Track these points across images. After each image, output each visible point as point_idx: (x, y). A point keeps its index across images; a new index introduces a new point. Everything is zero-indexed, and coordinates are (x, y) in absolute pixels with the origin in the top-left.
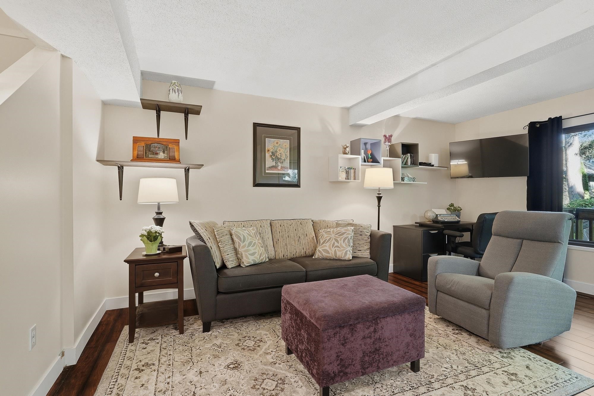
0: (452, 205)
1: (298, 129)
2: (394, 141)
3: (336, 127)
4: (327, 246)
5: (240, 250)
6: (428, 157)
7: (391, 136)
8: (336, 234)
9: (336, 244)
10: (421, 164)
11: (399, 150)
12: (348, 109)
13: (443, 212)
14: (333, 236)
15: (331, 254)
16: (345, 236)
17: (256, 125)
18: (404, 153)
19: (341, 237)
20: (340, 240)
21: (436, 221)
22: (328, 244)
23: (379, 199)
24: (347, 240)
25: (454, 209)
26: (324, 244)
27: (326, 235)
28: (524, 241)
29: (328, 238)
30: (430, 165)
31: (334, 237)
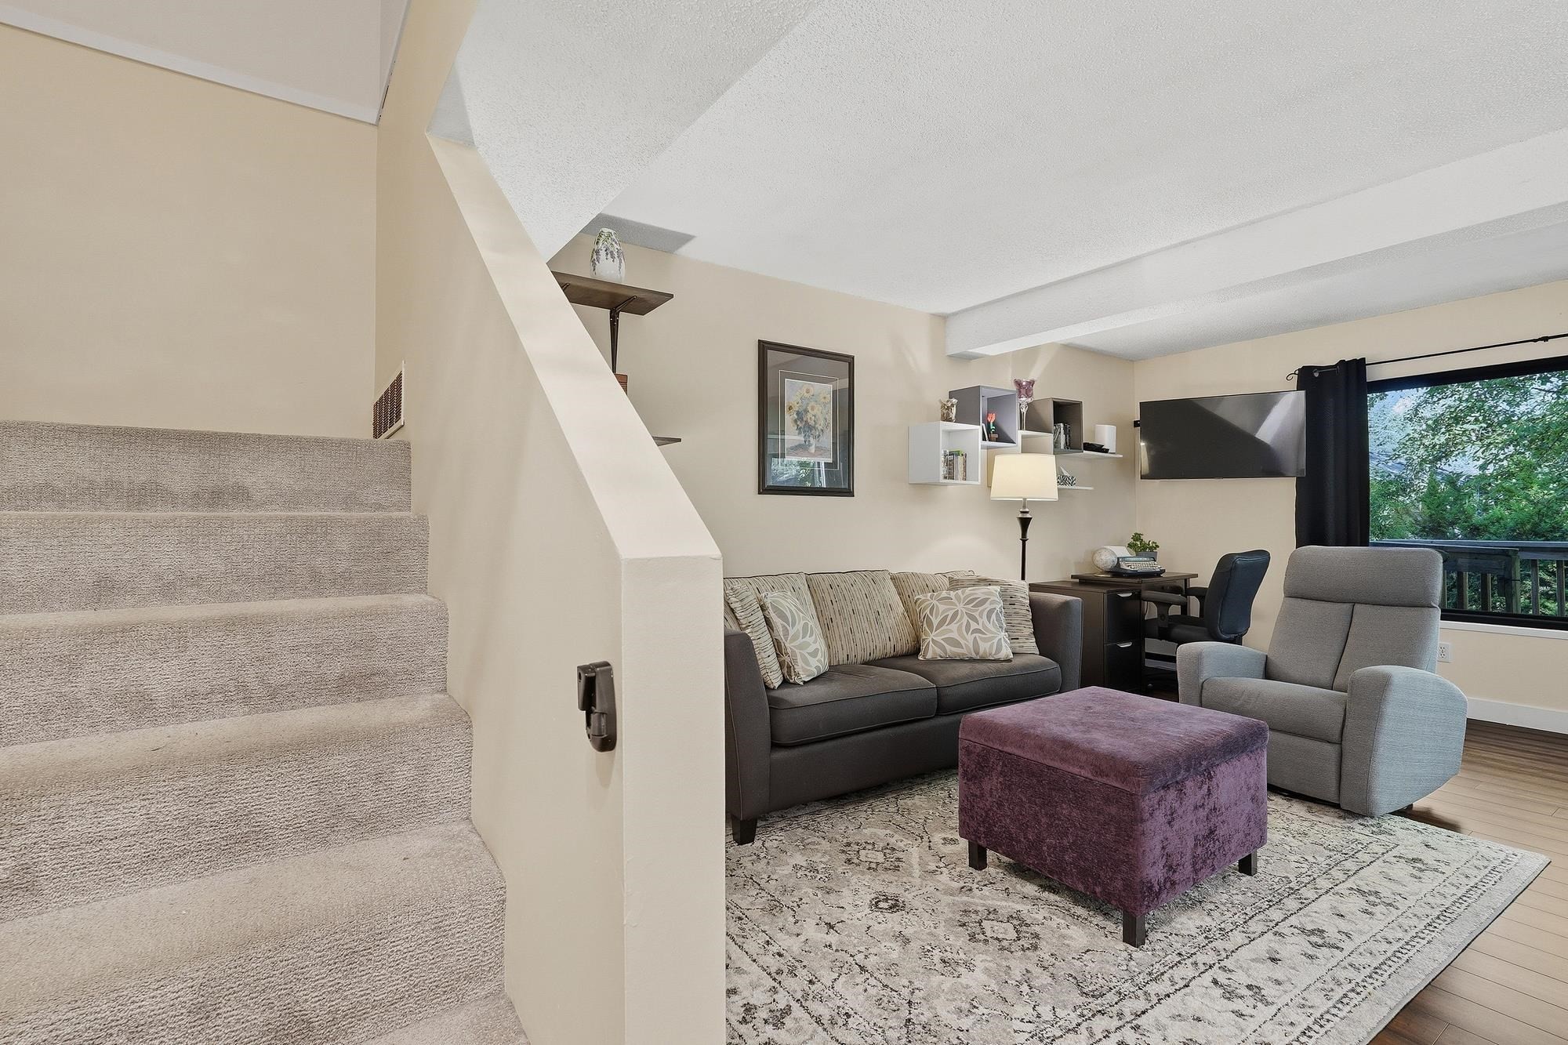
0: (1137, 537)
1: (850, 361)
2: (1038, 393)
3: (921, 357)
4: (953, 631)
5: (789, 645)
6: (1093, 433)
7: (1032, 383)
8: (967, 604)
9: (974, 625)
10: (1089, 447)
11: (1048, 413)
12: (944, 318)
13: (1123, 552)
14: (960, 607)
15: (966, 649)
16: (987, 606)
17: (764, 347)
18: (1056, 421)
19: (981, 608)
20: (981, 614)
21: (1117, 572)
22: (954, 626)
23: (1025, 523)
24: (994, 616)
25: (1140, 546)
26: (944, 627)
27: (942, 607)
28: (1357, 606)
29: (951, 613)
30: (1100, 449)
31: (964, 611)
